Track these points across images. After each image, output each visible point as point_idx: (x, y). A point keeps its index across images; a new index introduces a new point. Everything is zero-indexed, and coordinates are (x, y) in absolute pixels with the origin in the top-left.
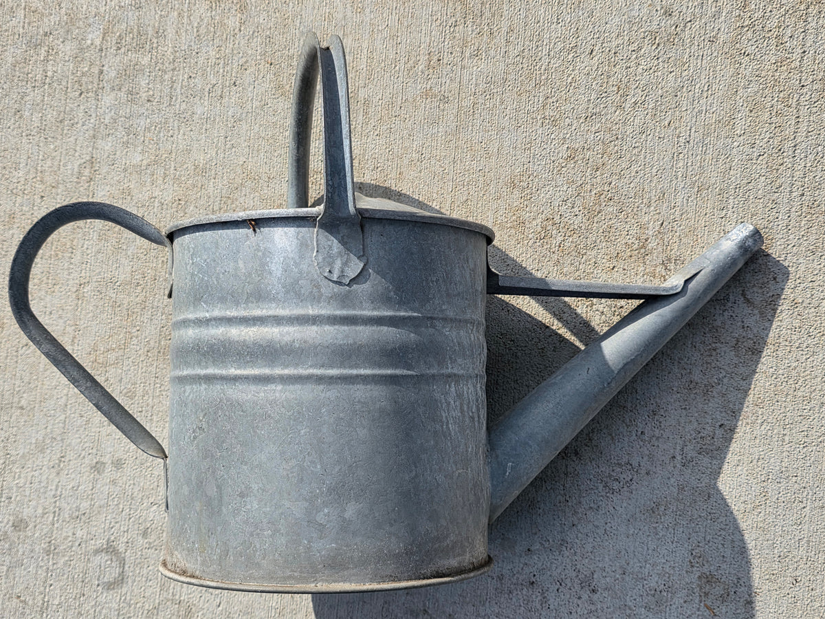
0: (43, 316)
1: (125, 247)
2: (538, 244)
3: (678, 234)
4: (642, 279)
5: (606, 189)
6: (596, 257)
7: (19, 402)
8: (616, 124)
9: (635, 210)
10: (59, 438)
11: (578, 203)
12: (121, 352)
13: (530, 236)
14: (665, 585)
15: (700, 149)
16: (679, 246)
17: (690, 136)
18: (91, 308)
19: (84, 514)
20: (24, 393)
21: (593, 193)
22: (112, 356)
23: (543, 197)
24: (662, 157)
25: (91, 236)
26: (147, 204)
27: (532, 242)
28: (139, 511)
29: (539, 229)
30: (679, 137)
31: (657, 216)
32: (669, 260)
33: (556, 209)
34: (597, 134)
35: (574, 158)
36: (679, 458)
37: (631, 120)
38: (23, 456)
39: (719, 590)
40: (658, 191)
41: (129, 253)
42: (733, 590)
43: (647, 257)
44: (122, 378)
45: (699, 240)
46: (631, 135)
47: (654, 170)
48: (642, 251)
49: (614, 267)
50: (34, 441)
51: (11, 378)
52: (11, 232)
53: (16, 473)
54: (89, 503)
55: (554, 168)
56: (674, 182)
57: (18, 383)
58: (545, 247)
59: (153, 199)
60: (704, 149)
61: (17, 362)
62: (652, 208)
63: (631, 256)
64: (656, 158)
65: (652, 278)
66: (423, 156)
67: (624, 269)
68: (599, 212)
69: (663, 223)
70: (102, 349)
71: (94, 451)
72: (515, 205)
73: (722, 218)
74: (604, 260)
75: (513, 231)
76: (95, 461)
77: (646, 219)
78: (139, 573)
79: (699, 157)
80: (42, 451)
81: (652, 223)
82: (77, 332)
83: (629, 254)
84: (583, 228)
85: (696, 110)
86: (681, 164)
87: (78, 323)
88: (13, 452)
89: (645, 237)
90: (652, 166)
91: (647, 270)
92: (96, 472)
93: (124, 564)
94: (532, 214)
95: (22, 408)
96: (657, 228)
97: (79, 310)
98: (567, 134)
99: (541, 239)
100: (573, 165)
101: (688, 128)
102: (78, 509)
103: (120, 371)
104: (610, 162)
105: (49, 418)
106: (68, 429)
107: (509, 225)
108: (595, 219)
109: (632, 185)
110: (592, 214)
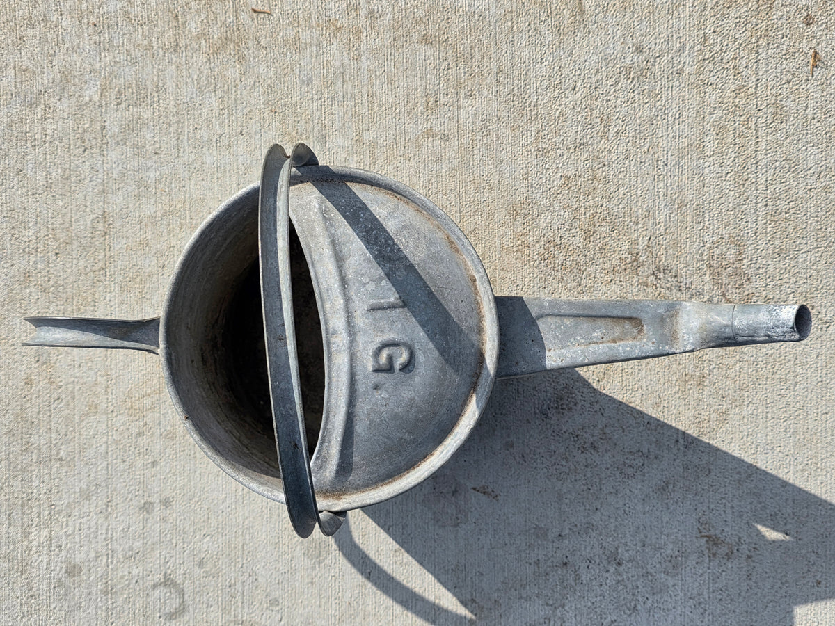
0: (72, 369)
1: (148, 297)
2: (543, 264)
3: (664, 247)
4: (637, 289)
5: (599, 211)
6: (595, 273)
7: (58, 454)
8: (602, 152)
9: (625, 228)
10: (103, 484)
11: (575, 225)
12: (157, 397)
13: (535, 258)
14: (679, 551)
15: (677, 170)
16: (666, 257)
17: (667, 159)
18: (121, 358)
19: (138, 553)
20: (61, 445)
21: (587, 215)
22: (148, 402)
23: (543, 222)
24: (644, 179)
25: (113, 288)
26: (166, 254)
27: (537, 263)
28: (192, 544)
29: (543, 251)
30: (658, 161)
31: (645, 232)
32: (658, 270)
33: (556, 232)
34: (586, 162)
35: (568, 185)
36: (681, 441)
37: (615, 148)
38: (69, 505)
39: (724, 550)
40: (644, 210)
41: (154, 301)
42: (736, 548)
43: (639, 269)
44: (160, 422)
45: (683, 251)
46: (616, 162)
47: (639, 192)
48: (635, 263)
49: (612, 280)
50: (77, 490)
51: (46, 432)
52: (28, 290)
53: (63, 522)
54: (141, 542)
55: (550, 195)
56: (657, 201)
57: (54, 436)
58: (550, 267)
59: (172, 249)
60: (680, 170)
61: (50, 416)
62: (640, 226)
63: (625, 269)
64: (639, 181)
65: (645, 287)
66: (430, 191)
67: (621, 281)
68: (594, 232)
69: (650, 238)
70: (137, 395)
71: (141, 492)
72: (519, 231)
73: (700, 230)
74: (602, 275)
75: (519, 254)
76: (143, 502)
77: (636, 235)
78: (199, 601)
79: (676, 178)
80: (88, 498)
81: (641, 239)
82: (109, 382)
83: (623, 267)
84: (581, 247)
85: (670, 136)
86: (661, 185)
87: (109, 373)
88: (58, 503)
89: (635, 252)
90: (637, 188)
91: (641, 281)
92: (145, 513)
93: (183, 594)
94: (535, 238)
95: (61, 459)
96: (646, 243)
97: (109, 360)
98: (560, 163)
99: (545, 260)
100: (567, 192)
101: (665, 152)
102: (131, 549)
103: (158, 415)
104: (600, 186)
105: (91, 467)
106: (112, 475)
107: (515, 249)
108: (592, 238)
109: (621, 206)
110: (588, 233)
